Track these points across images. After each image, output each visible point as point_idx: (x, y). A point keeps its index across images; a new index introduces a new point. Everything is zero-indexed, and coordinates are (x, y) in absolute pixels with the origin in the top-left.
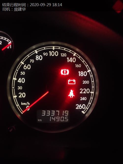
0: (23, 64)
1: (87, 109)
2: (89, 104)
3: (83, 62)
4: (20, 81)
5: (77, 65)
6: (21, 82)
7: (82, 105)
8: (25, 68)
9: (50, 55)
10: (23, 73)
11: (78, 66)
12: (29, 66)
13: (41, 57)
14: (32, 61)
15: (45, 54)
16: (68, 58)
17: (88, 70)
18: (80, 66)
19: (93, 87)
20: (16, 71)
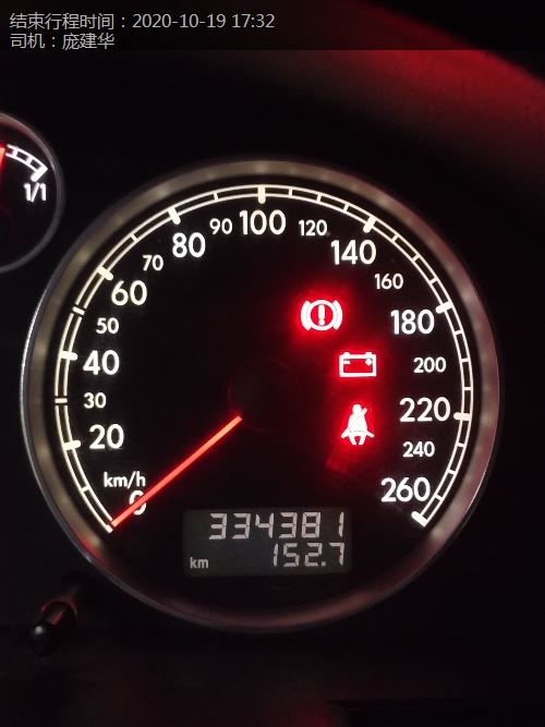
3: (413, 261)
5: (381, 279)
8: (120, 297)
10: (108, 326)
11: (387, 284)
12: (138, 290)
13: (197, 243)
14: (154, 262)
15: (217, 226)
16: (335, 244)
17: (438, 304)
18: (398, 284)
19: (467, 389)
20: (72, 315)
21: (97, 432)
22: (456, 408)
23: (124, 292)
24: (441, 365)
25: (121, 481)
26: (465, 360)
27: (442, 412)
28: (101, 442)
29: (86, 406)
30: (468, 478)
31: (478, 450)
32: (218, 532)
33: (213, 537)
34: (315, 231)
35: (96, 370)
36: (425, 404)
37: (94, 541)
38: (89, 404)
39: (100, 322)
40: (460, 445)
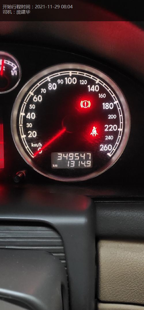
0: (33, 94)
1: (113, 150)
2: (117, 144)
3: (108, 91)
4: (29, 116)
5: (100, 95)
6: (31, 118)
7: (107, 146)
8: (35, 99)
9: (67, 83)
10: (32, 107)
11: (102, 96)
12: (40, 98)
13: (54, 86)
14: (44, 91)
15: (59, 81)
16: (89, 86)
17: (114, 101)
18: (104, 96)
19: (121, 123)
20: (23, 104)
21: (30, 133)
22: (118, 127)
23: (36, 98)
24: (115, 117)
25: (36, 145)
26: (121, 116)
27: (115, 129)
28: (31, 136)
29: (27, 126)
30: (121, 145)
31: (124, 138)
32: (60, 158)
33: (58, 159)
34: (84, 83)
35: (29, 118)
36: (111, 127)
37: (30, 160)
38: (28, 126)
39: (30, 105)
40: (119, 137)
